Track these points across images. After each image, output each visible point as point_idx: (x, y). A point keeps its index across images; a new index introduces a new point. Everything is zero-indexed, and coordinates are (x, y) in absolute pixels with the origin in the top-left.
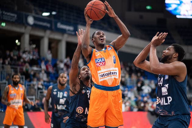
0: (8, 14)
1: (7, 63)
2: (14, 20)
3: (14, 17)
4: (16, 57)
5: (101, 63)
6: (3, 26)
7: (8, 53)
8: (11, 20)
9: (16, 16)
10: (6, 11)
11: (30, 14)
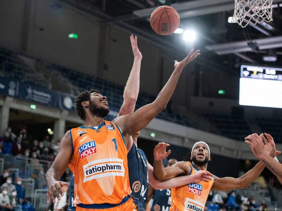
0: (40, 93)
1: (35, 156)
2: (47, 101)
3: (47, 97)
4: (46, 149)
5: (89, 150)
6: (32, 109)
7: (36, 143)
8: (43, 102)
9: (49, 96)
10: (37, 90)
11: (67, 94)
